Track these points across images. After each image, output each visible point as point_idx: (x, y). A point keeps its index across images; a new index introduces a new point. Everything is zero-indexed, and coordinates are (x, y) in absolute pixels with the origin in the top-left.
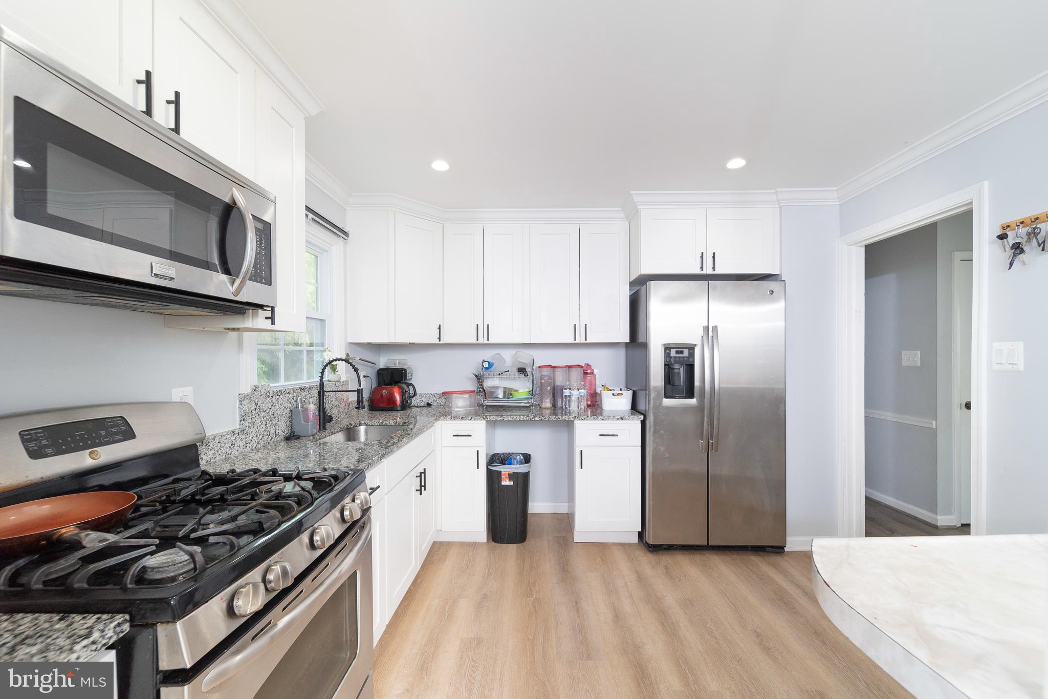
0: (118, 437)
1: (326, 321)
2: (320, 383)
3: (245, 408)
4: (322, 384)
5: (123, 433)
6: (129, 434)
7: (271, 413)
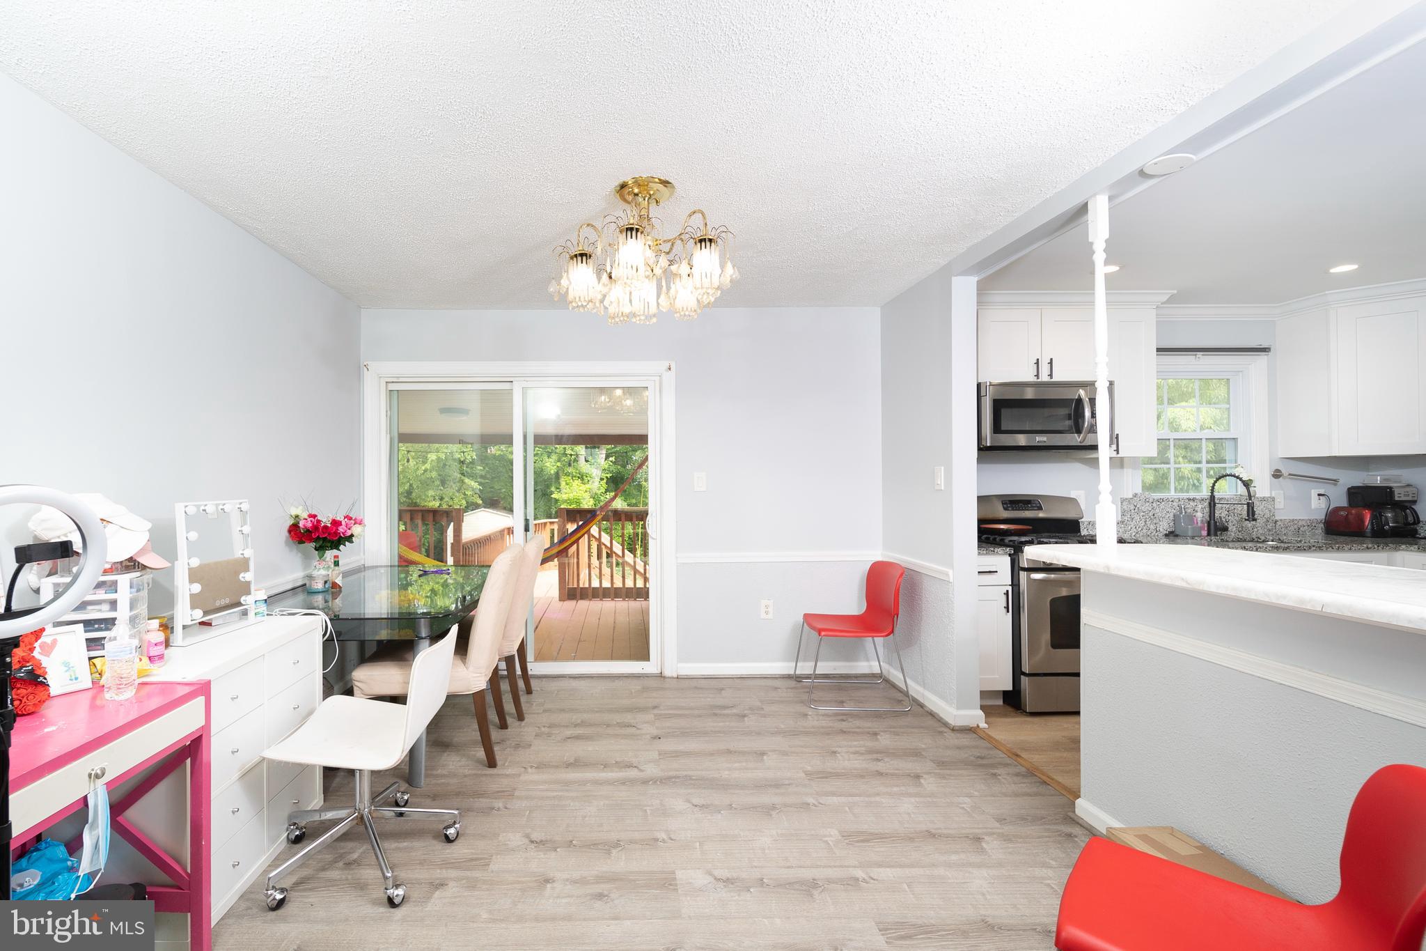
0: (1036, 508)
1: (1239, 440)
2: (1211, 496)
3: (1125, 507)
4: (1212, 497)
5: (1038, 507)
6: (1040, 508)
7: (1151, 514)
